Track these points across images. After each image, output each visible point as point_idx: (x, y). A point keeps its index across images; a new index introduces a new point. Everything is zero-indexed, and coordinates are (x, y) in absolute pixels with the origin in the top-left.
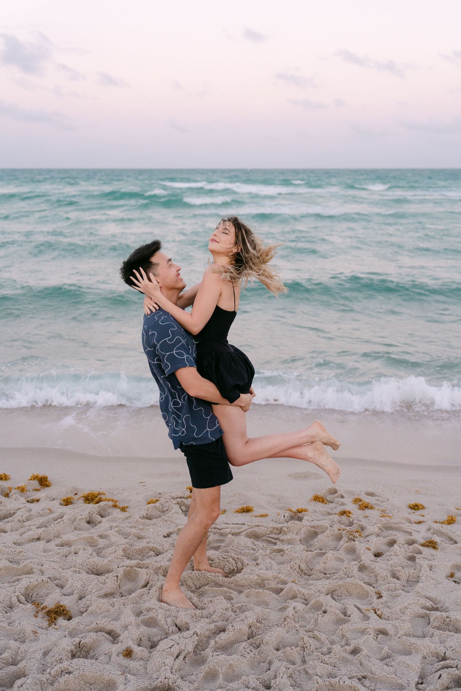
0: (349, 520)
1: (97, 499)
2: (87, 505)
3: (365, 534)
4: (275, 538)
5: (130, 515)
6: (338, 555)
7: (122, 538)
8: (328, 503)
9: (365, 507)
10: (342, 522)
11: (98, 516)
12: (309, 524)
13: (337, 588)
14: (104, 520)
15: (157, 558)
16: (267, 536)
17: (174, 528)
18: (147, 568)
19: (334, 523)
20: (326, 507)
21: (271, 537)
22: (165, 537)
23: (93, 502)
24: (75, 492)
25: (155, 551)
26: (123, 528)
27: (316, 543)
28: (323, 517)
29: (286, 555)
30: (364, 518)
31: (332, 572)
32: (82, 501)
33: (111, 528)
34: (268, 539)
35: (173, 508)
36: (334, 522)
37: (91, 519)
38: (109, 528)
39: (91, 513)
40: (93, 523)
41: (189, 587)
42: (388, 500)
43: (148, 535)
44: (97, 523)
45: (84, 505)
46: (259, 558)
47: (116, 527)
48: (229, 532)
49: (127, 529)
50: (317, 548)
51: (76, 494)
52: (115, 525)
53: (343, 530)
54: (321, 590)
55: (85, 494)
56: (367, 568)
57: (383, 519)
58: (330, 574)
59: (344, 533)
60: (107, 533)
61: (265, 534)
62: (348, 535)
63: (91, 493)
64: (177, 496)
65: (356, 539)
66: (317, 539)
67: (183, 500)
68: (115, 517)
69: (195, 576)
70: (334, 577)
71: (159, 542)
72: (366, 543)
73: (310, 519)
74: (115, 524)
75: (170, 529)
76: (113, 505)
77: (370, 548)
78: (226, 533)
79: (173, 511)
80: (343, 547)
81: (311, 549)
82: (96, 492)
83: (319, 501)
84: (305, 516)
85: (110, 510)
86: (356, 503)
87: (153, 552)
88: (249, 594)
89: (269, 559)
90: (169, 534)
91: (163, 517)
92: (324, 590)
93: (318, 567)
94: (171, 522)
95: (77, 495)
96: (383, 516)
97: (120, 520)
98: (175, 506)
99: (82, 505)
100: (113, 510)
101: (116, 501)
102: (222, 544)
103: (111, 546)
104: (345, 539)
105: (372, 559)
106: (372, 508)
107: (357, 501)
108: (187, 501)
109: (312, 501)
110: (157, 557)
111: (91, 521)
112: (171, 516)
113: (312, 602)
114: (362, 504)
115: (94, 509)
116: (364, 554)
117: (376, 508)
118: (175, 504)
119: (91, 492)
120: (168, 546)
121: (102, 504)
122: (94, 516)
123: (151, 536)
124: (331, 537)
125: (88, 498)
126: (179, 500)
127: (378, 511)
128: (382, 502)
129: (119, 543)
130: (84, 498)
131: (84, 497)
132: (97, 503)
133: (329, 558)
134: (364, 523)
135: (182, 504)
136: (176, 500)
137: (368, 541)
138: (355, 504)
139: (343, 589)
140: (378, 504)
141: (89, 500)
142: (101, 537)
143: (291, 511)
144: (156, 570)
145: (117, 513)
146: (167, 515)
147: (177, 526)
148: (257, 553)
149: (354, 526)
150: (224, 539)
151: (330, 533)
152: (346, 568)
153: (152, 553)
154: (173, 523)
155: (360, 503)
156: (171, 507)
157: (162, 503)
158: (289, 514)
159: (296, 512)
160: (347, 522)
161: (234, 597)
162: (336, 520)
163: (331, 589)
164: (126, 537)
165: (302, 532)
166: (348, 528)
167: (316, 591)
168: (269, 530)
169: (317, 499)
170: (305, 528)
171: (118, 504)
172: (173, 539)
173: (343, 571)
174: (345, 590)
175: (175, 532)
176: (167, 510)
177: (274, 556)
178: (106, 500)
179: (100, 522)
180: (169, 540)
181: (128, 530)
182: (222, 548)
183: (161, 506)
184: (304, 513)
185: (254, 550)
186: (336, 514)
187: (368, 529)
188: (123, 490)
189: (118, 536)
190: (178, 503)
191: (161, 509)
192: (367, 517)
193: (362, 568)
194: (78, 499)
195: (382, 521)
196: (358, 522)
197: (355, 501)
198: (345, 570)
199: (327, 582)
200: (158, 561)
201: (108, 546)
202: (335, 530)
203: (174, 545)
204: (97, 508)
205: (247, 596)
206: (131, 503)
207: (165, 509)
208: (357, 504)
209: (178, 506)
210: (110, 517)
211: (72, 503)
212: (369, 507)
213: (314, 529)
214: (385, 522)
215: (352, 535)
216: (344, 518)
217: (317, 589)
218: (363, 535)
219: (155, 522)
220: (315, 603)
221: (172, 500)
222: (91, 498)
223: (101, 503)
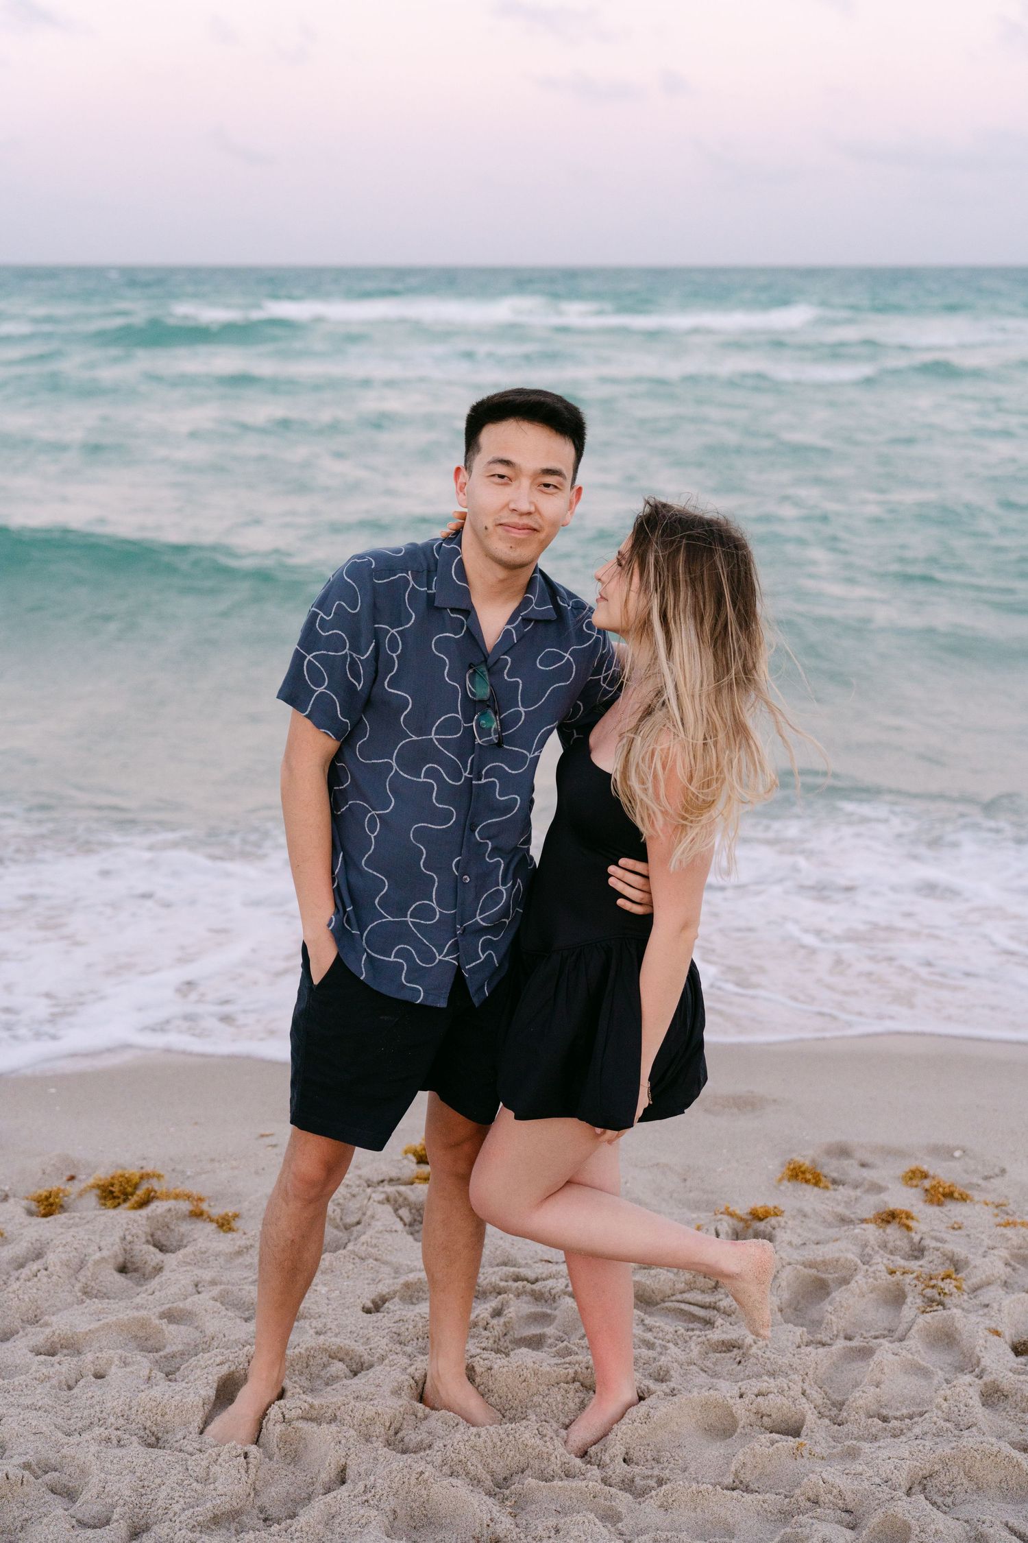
0: (911, 1240)
1: (140, 1192)
2: (112, 1212)
3: (970, 1283)
4: (702, 1303)
5: (248, 1243)
6: (910, 1356)
7: (238, 1320)
8: (831, 1187)
9: (944, 1195)
10: (890, 1245)
11: (152, 1249)
12: (796, 1256)
13: (937, 1467)
14: (171, 1260)
15: (358, 1383)
16: (679, 1297)
17: (391, 1281)
18: (334, 1419)
19: (868, 1250)
20: (828, 1199)
21: (692, 1301)
22: (368, 1311)
23: (127, 1205)
24: (69, 1174)
25: (347, 1359)
26: (233, 1285)
27: (833, 1317)
28: (832, 1232)
29: (753, 1360)
30: (951, 1231)
31: (905, 1411)
32: (92, 1200)
33: (196, 1286)
34: (683, 1306)
35: (377, 1217)
36: (866, 1246)
37: (128, 1257)
38: (191, 1289)
39: (129, 1238)
40: (136, 1270)
41: (476, 1481)
42: (1003, 1171)
43: (314, 1307)
44: (149, 1269)
45: (101, 1212)
46: (672, 1373)
47: (213, 1283)
48: (562, 1290)
49: (246, 1287)
50: (835, 1332)
51: (72, 1178)
52: (208, 1278)
53: (904, 1273)
54: (893, 1477)
55: (100, 1180)
56: (1006, 1397)
57: (1009, 1232)
58: (901, 1419)
59: (908, 1281)
60: (187, 1304)
61: (669, 1292)
62: (920, 1287)
63: (122, 1176)
64: (380, 1178)
65: (947, 1300)
66: (830, 1304)
67: (402, 1188)
68: (203, 1249)
69: (490, 1444)
70: (917, 1430)
71: (354, 1329)
72: (981, 1313)
73: (797, 1241)
74: (207, 1275)
75: (380, 1286)
76: (191, 1212)
77: (999, 1329)
78: (553, 1292)
79: (378, 1225)
80: (915, 1328)
81: (819, 1337)
82: (133, 1171)
83: (807, 1181)
84: (778, 1229)
85: (184, 1227)
86: (915, 1182)
87: (340, 1365)
88: (670, 1501)
89: (703, 1374)
90: (377, 1300)
91: (350, 1247)
92: (902, 1478)
93: (861, 1397)
94: (376, 1260)
95: (76, 1182)
96: (1007, 1225)
97: (221, 1260)
98: (380, 1208)
99: (97, 1212)
100: (193, 1226)
101: (200, 1200)
102: (550, 1331)
103: (204, 1346)
104: (913, 1302)
105: (1015, 1366)
106: (964, 1198)
107: (915, 1176)
108: (412, 1190)
109: (785, 1182)
110: (356, 1380)
111: (129, 1265)
112: (374, 1241)
113: (874, 1520)
114: (934, 1187)
115: (135, 1225)
116: (986, 1348)
117: (976, 1198)
118: (379, 1202)
119: (120, 1172)
120: (385, 1341)
121: (157, 1208)
122: (137, 1247)
123: (325, 1310)
124: (871, 1295)
125: (112, 1192)
126: (390, 1189)
127: (986, 1207)
128: (986, 1178)
129: (232, 1338)
130: (98, 1192)
131: (98, 1187)
132: (143, 1204)
133: (886, 1368)
134: (957, 1246)
135: (401, 1200)
136: (380, 1189)
137: (987, 1306)
138: (912, 1186)
139: (955, 1469)
140: (979, 1185)
141: (114, 1198)
142: (171, 1316)
143: (731, 1215)
144: (363, 1428)
145: (204, 1236)
146: (363, 1238)
147: (396, 1272)
148: (663, 1358)
149: (931, 1259)
150: (549, 1311)
151: (867, 1283)
152: (945, 1400)
153: (338, 1367)
154: (383, 1263)
155: (927, 1184)
156: (369, 1213)
157: (341, 1201)
158: (729, 1225)
159: (749, 1217)
160: (904, 1244)
161: (624, 1511)
162: (872, 1242)
163: (920, 1473)
164: (247, 1314)
165: (784, 1284)
166: (914, 1265)
167: (878, 1480)
168: (683, 1279)
169: (798, 1174)
170: (788, 1268)
171: (204, 1206)
172: (397, 1318)
173: (939, 1407)
174: (962, 1473)
175: (395, 1292)
176: (358, 1223)
177: (715, 1364)
178: (167, 1196)
179: (159, 1269)
180: (383, 1319)
181: (249, 1292)
182: (550, 1341)
183: (338, 1211)
184: (773, 1221)
185: (650, 1346)
186: (863, 1221)
187: (975, 1267)
188: (212, 1160)
189: (223, 1313)
190: (388, 1200)
191: (338, 1220)
192: (960, 1228)
193: (993, 1396)
194: (81, 1195)
195: (1009, 1239)
196: (939, 1245)
197: (911, 1179)
198: (945, 1405)
199: (902, 1448)
200: (364, 1394)
201: (194, 1350)
202: (878, 1274)
203: (402, 1338)
204: (144, 1222)
205: (665, 1508)
206: (246, 1205)
207: (351, 1219)
208: (916, 1186)
209: (388, 1208)
210: (189, 1250)
211: (62, 1206)
212: (956, 1195)
213: (813, 1272)
214: (1016, 1241)
215: (933, 1287)
216: (893, 1231)
217: (878, 1475)
218: (964, 1287)
219: (331, 1264)
220: (882, 1523)
221: (369, 1190)
222: (120, 1191)
223: (153, 1206)
